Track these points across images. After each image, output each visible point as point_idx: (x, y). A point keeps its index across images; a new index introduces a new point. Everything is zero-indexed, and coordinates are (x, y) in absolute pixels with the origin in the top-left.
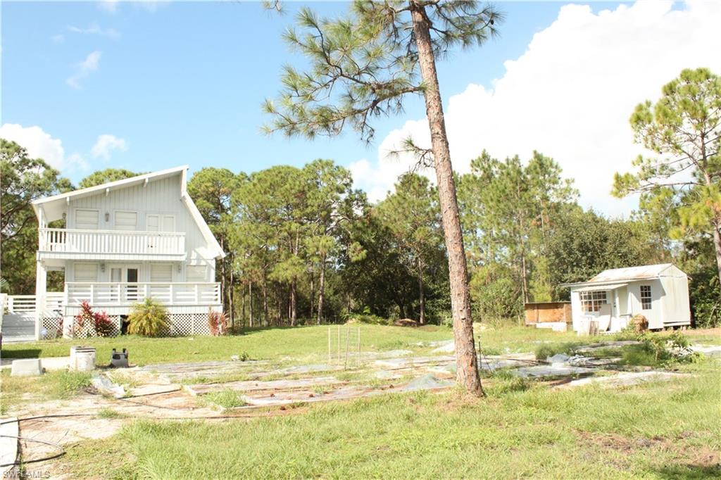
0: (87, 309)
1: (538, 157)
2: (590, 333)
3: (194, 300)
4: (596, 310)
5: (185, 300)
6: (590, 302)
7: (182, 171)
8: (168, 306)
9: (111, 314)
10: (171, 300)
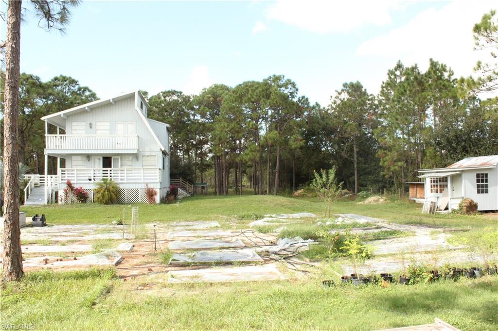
0: (69, 185)
1: (433, 64)
2: (430, 211)
3: (141, 179)
4: (441, 192)
5: (136, 179)
6: (437, 185)
7: (135, 93)
8: (123, 183)
9: (87, 188)
10: (126, 179)
